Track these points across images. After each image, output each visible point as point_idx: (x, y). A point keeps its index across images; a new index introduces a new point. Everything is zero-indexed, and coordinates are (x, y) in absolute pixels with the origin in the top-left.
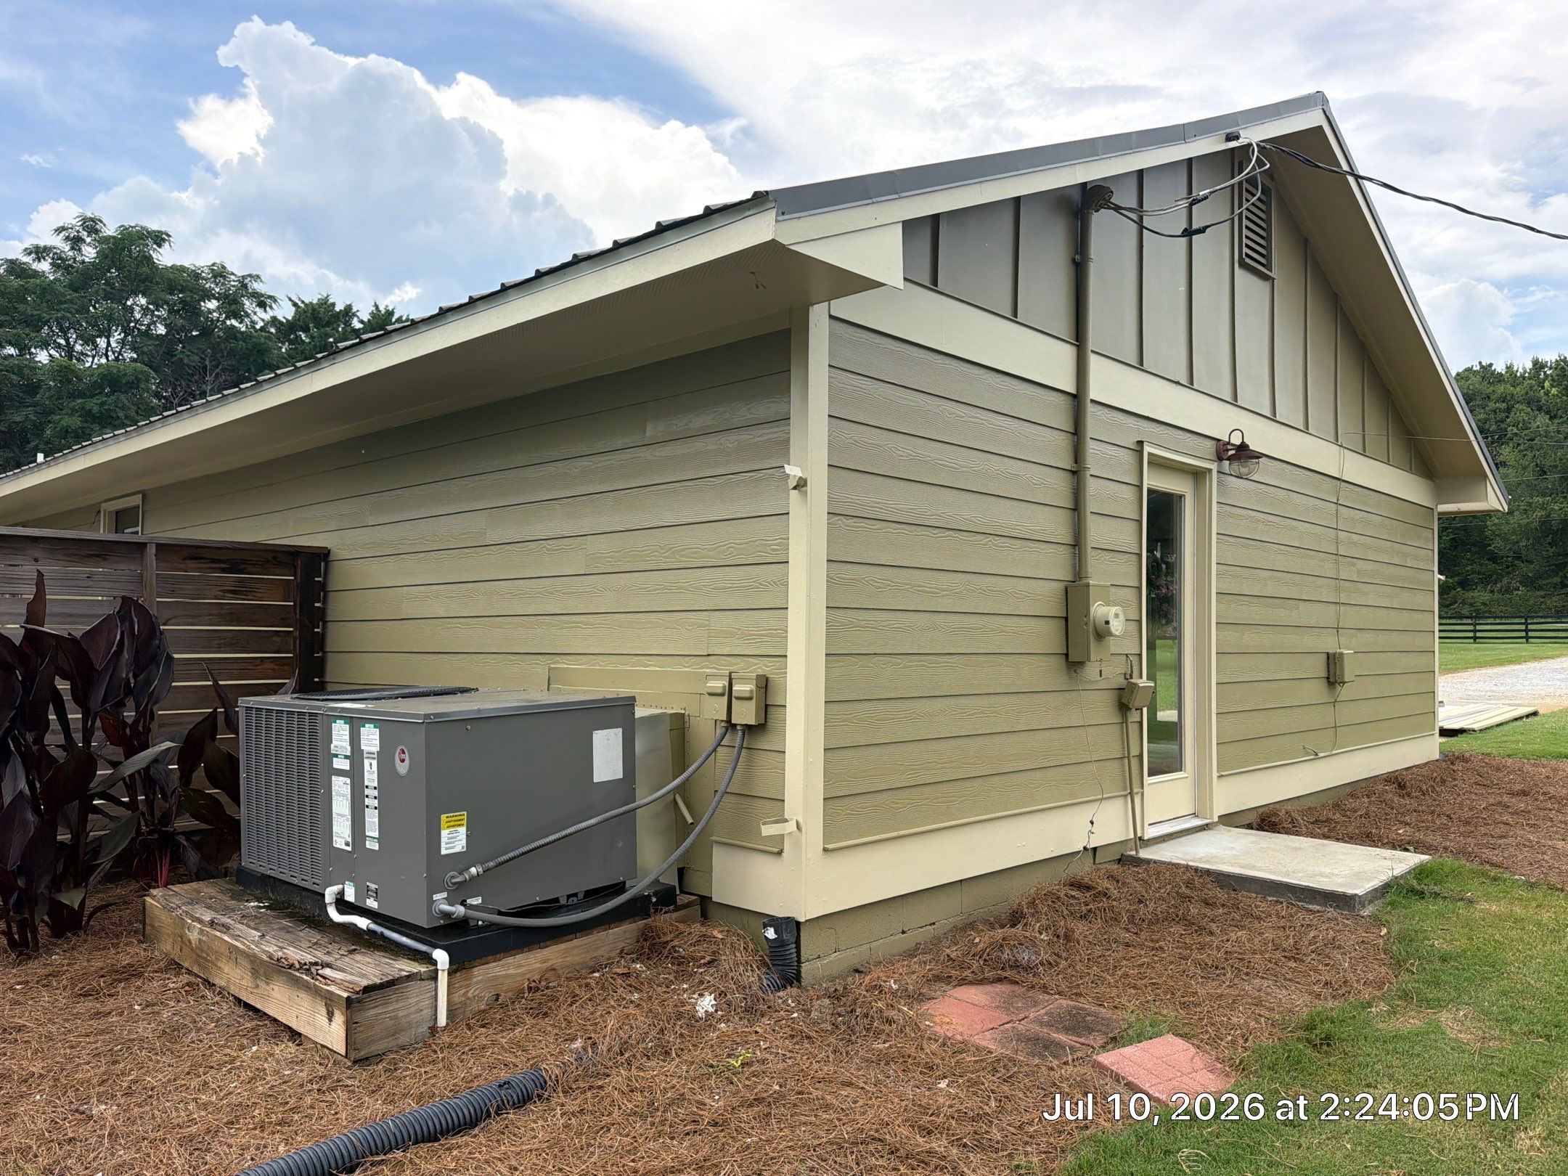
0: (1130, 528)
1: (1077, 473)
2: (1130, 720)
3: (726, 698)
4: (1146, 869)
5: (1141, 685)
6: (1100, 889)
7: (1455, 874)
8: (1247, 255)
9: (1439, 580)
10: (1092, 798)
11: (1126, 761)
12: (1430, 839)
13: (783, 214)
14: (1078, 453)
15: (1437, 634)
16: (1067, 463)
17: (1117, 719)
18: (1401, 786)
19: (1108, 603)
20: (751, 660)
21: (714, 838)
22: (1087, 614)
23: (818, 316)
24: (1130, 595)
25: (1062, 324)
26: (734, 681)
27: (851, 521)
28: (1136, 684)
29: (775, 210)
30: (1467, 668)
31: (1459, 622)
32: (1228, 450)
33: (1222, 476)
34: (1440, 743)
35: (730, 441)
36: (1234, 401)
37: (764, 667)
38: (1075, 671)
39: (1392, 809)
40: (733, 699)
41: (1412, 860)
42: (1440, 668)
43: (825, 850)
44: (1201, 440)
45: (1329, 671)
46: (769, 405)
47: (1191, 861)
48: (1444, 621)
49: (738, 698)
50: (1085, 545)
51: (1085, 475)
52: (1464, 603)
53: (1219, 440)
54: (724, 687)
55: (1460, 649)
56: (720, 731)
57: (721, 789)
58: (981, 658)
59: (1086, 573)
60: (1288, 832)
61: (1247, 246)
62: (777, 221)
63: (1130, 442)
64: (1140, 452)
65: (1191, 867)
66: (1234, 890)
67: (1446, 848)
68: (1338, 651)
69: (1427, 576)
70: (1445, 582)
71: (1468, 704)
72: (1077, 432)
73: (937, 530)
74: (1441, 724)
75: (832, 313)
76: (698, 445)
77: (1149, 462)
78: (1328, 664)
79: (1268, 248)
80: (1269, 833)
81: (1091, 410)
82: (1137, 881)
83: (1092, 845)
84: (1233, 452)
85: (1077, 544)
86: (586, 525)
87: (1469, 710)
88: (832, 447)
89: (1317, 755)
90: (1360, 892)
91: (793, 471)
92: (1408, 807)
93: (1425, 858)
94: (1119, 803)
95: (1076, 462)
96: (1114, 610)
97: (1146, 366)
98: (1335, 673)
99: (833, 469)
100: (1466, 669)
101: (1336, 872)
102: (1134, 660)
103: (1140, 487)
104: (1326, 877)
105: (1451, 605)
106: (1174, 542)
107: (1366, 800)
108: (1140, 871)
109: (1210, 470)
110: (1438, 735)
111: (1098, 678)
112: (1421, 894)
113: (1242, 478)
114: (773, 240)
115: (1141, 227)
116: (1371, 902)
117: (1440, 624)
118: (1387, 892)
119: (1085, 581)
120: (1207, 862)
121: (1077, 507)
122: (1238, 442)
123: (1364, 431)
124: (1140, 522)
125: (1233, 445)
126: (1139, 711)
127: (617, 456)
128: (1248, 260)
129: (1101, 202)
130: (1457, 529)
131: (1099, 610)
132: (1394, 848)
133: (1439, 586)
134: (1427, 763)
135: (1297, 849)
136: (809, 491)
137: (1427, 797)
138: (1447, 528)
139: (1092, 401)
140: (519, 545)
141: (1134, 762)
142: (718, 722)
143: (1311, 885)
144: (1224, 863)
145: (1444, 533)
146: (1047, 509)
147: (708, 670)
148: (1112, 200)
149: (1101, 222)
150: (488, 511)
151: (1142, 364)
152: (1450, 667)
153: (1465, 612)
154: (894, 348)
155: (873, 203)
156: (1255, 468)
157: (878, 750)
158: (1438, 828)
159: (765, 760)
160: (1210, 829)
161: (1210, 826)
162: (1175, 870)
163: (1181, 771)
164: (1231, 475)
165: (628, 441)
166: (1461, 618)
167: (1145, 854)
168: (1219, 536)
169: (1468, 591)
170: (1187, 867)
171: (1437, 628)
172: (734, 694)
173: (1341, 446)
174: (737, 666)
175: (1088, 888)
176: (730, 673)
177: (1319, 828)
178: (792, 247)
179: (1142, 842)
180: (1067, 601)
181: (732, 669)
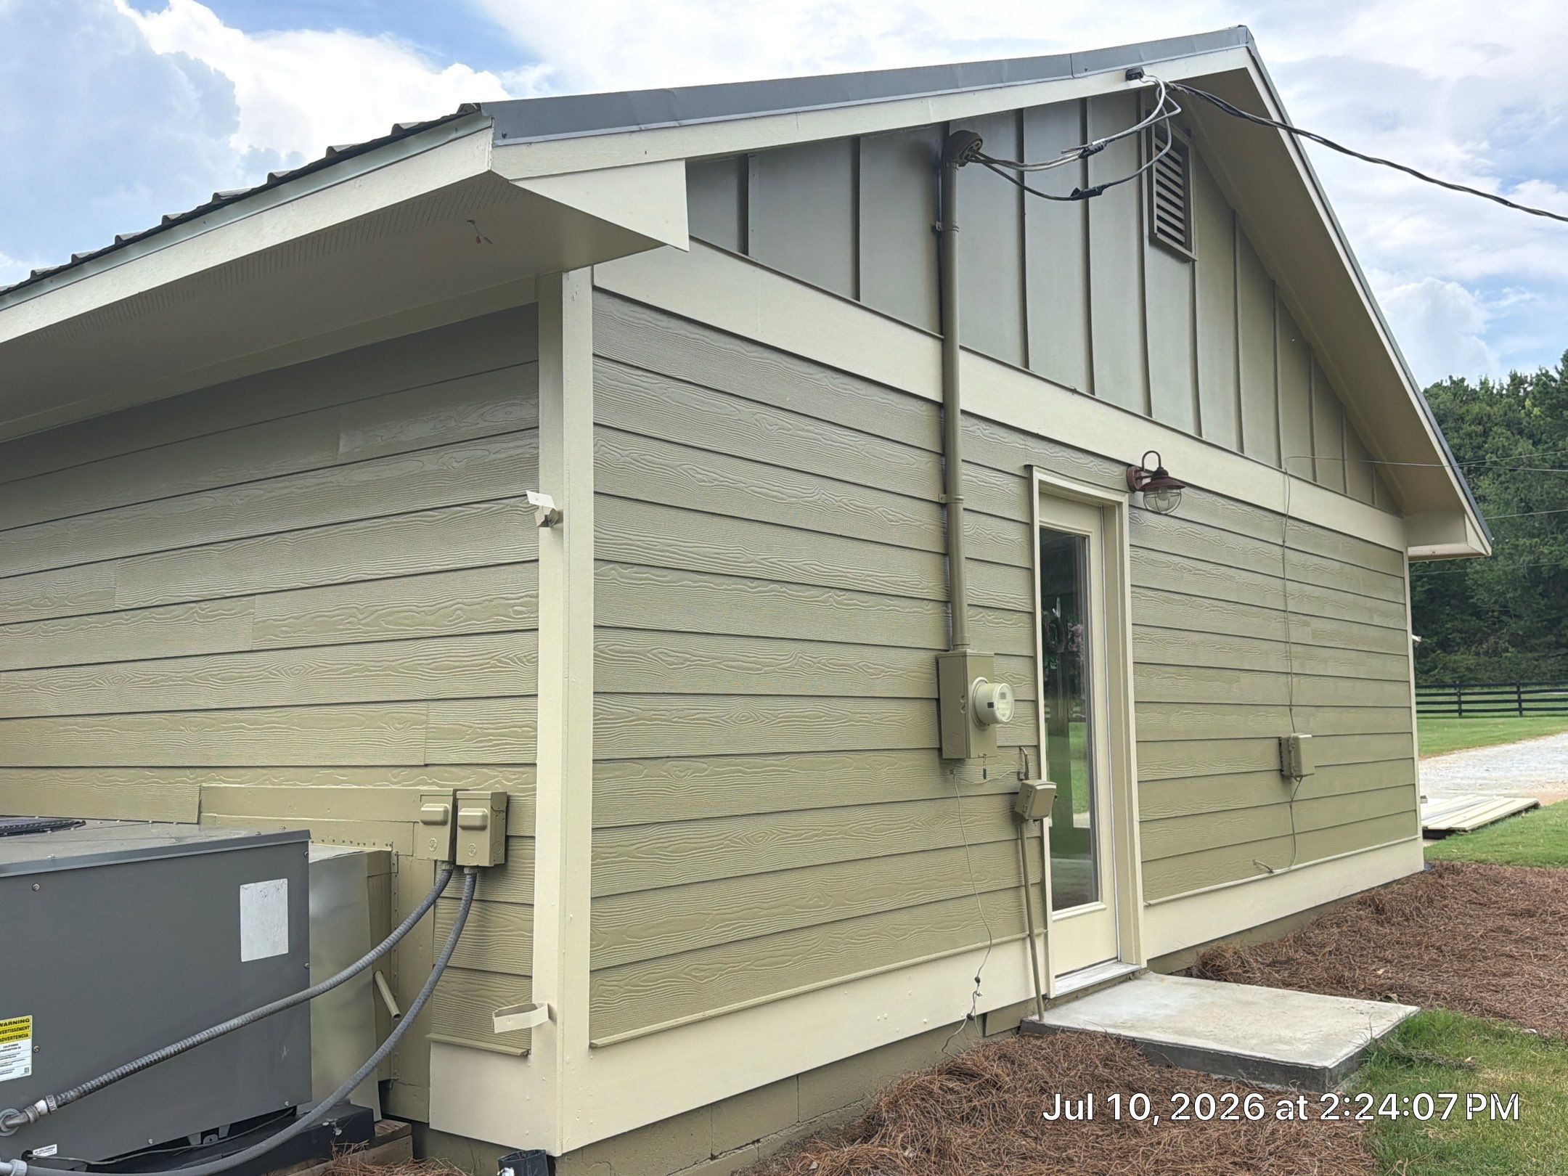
0: (1019, 578)
1: (946, 506)
2: (1026, 835)
3: (447, 829)
4: (1052, 1043)
5: (1038, 788)
6: (988, 1076)
7: (1450, 1031)
8: (1160, 229)
9: (1414, 642)
10: (979, 945)
11: (1023, 890)
12: (1421, 981)
13: (504, 136)
14: (947, 479)
15: (1414, 708)
16: (933, 493)
17: (1009, 834)
18: (1379, 910)
19: (992, 680)
20: (485, 770)
21: (432, 1036)
22: (965, 694)
23: (576, 286)
24: (1022, 667)
25: (922, 312)
26: (460, 803)
27: (629, 571)
28: (1032, 787)
29: (491, 131)
30: (1454, 749)
31: (1440, 692)
32: (1142, 478)
33: (1135, 511)
34: (1425, 848)
35: (456, 459)
36: (1147, 416)
37: (504, 782)
38: (952, 772)
39: (1369, 941)
40: (458, 828)
41: (1398, 1012)
42: (1419, 750)
43: (593, 1047)
44: (1107, 465)
45: (1281, 762)
46: (508, 409)
47: (1110, 1026)
48: (1423, 691)
49: (465, 828)
50: (960, 603)
51: (956, 508)
52: (1445, 668)
53: (1130, 465)
54: (446, 812)
55: (1444, 726)
56: (441, 875)
57: (440, 963)
58: (823, 758)
59: (963, 638)
60: (1237, 980)
61: (1159, 218)
62: (495, 146)
63: (1015, 466)
64: (1029, 480)
65: (1111, 1036)
66: (1169, 1066)
67: (1437, 994)
68: (1293, 735)
69: (1399, 635)
70: (1421, 644)
71: (1456, 795)
72: (945, 452)
73: (756, 583)
74: (1424, 823)
75: (597, 284)
76: (411, 465)
77: (1041, 493)
78: (1281, 753)
79: (1186, 221)
80: (1213, 982)
81: (961, 423)
82: (1038, 1059)
83: (979, 1011)
84: (1148, 480)
85: (950, 600)
86: (255, 580)
87: (1461, 804)
88: (601, 465)
89: (1271, 872)
90: (1330, 1063)
91: (542, 500)
92: (1389, 938)
93: (1411, 1009)
94: (1015, 949)
95: (945, 492)
96: (998, 688)
97: (1032, 369)
98: (1290, 764)
99: (602, 498)
100: (1451, 750)
101: (1299, 1035)
102: (1029, 753)
103: (1030, 525)
104: (1286, 1043)
105: (1430, 670)
106: (1079, 597)
107: (1336, 930)
108: (1044, 1046)
109: (1120, 504)
110: (1421, 839)
111: (983, 781)
112: (1408, 1062)
113: (1160, 514)
114: (489, 172)
115: (1022, 188)
116: (1345, 1076)
117: (1417, 695)
118: (1366, 1061)
119: (961, 649)
120: (1132, 1027)
121: (948, 552)
122: (1154, 468)
123: (1313, 454)
124: (1032, 570)
125: (1148, 471)
126: (1037, 823)
127: (299, 482)
128: (1160, 236)
129: (967, 152)
130: (1432, 578)
131: (981, 688)
132: (1372, 997)
133: (1414, 648)
134: (1409, 877)
135: (1249, 1004)
136: (565, 530)
137: (1412, 924)
138: (1421, 577)
139: (963, 412)
140: (160, 609)
141: (1034, 892)
142: (438, 863)
143: (1267, 1056)
144: (1155, 1028)
145: (1419, 583)
146: (907, 553)
147: (426, 788)
148: (981, 151)
149: (968, 178)
150: (119, 561)
151: (1027, 366)
152: (1432, 748)
153: (1448, 680)
154: (689, 335)
155: (641, 131)
156: (1176, 500)
157: (673, 895)
158: (1427, 966)
159: (505, 917)
160: (1137, 978)
161: (1137, 974)
162: (1090, 1041)
163: (1097, 900)
164: (1147, 510)
165: (315, 459)
166: (1443, 687)
167: (1051, 1019)
168: (1134, 589)
169: (1450, 653)
170: (1106, 1036)
171: (1414, 699)
172: (460, 822)
173: (1286, 473)
174: (465, 779)
175: (973, 1076)
176: (455, 791)
177: (1278, 972)
178: (520, 184)
179: (1047, 1002)
180: (938, 676)
181: (459, 784)
